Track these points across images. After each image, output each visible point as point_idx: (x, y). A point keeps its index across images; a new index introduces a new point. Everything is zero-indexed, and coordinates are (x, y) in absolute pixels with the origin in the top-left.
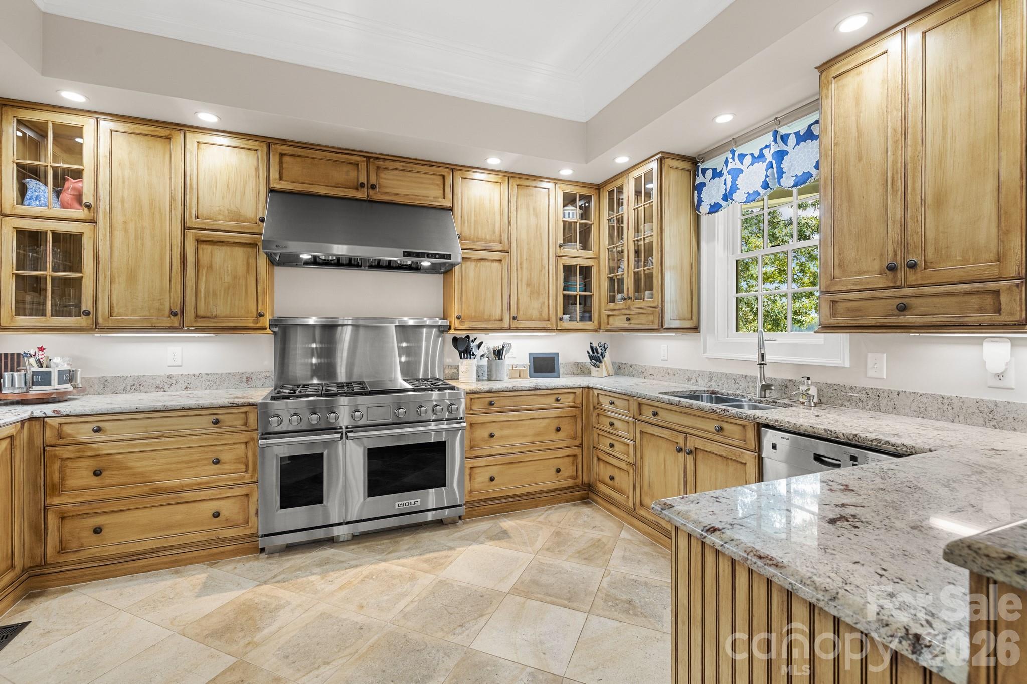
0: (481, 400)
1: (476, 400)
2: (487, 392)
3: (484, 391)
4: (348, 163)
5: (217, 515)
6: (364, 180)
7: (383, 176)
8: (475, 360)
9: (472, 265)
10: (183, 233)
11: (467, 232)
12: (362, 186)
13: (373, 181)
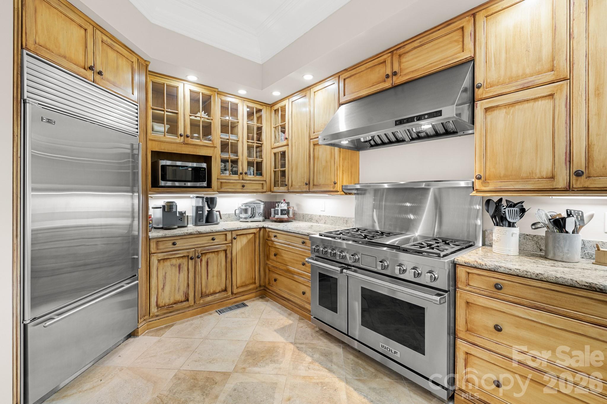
0: (483, 277)
1: (476, 277)
2: (490, 270)
3: (484, 267)
4: (379, 64)
5: (304, 293)
6: (389, 72)
7: (403, 60)
8: (516, 231)
9: (499, 117)
10: (310, 142)
11: (493, 76)
12: (388, 76)
13: (396, 69)
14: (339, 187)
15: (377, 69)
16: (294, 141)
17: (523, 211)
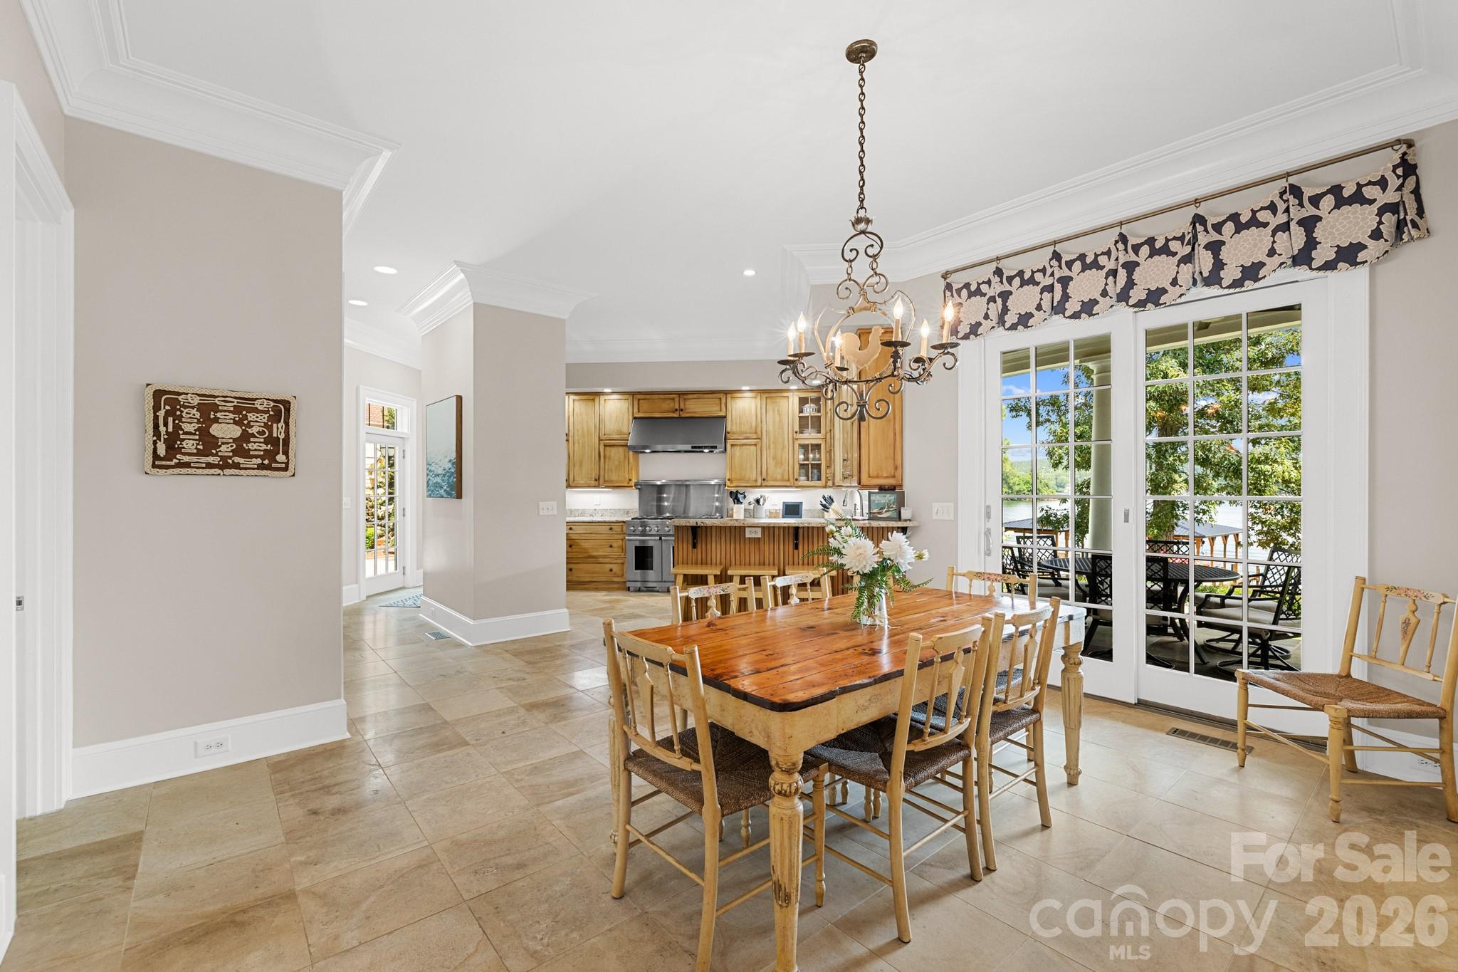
4: (669, 398)
5: (611, 570)
6: (677, 407)
7: (687, 403)
8: (742, 506)
9: (737, 449)
10: (599, 443)
11: (734, 429)
12: (676, 410)
13: (682, 407)
14: (632, 483)
15: (668, 402)
16: (576, 438)
17: (745, 497)
